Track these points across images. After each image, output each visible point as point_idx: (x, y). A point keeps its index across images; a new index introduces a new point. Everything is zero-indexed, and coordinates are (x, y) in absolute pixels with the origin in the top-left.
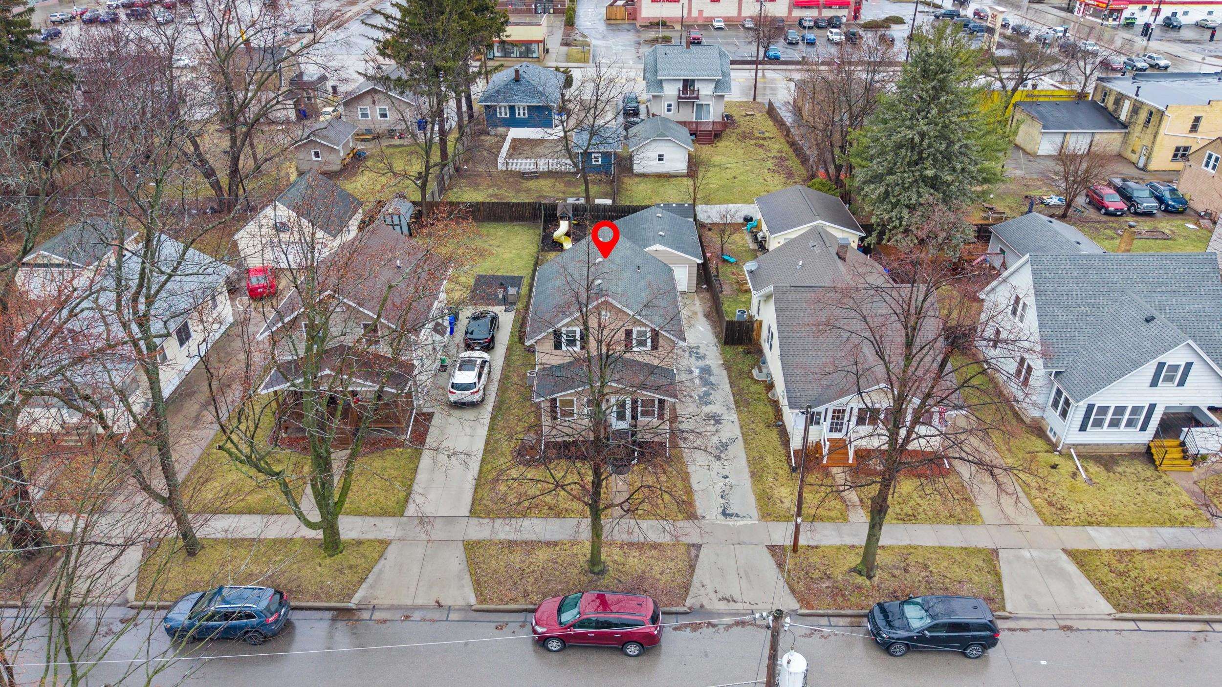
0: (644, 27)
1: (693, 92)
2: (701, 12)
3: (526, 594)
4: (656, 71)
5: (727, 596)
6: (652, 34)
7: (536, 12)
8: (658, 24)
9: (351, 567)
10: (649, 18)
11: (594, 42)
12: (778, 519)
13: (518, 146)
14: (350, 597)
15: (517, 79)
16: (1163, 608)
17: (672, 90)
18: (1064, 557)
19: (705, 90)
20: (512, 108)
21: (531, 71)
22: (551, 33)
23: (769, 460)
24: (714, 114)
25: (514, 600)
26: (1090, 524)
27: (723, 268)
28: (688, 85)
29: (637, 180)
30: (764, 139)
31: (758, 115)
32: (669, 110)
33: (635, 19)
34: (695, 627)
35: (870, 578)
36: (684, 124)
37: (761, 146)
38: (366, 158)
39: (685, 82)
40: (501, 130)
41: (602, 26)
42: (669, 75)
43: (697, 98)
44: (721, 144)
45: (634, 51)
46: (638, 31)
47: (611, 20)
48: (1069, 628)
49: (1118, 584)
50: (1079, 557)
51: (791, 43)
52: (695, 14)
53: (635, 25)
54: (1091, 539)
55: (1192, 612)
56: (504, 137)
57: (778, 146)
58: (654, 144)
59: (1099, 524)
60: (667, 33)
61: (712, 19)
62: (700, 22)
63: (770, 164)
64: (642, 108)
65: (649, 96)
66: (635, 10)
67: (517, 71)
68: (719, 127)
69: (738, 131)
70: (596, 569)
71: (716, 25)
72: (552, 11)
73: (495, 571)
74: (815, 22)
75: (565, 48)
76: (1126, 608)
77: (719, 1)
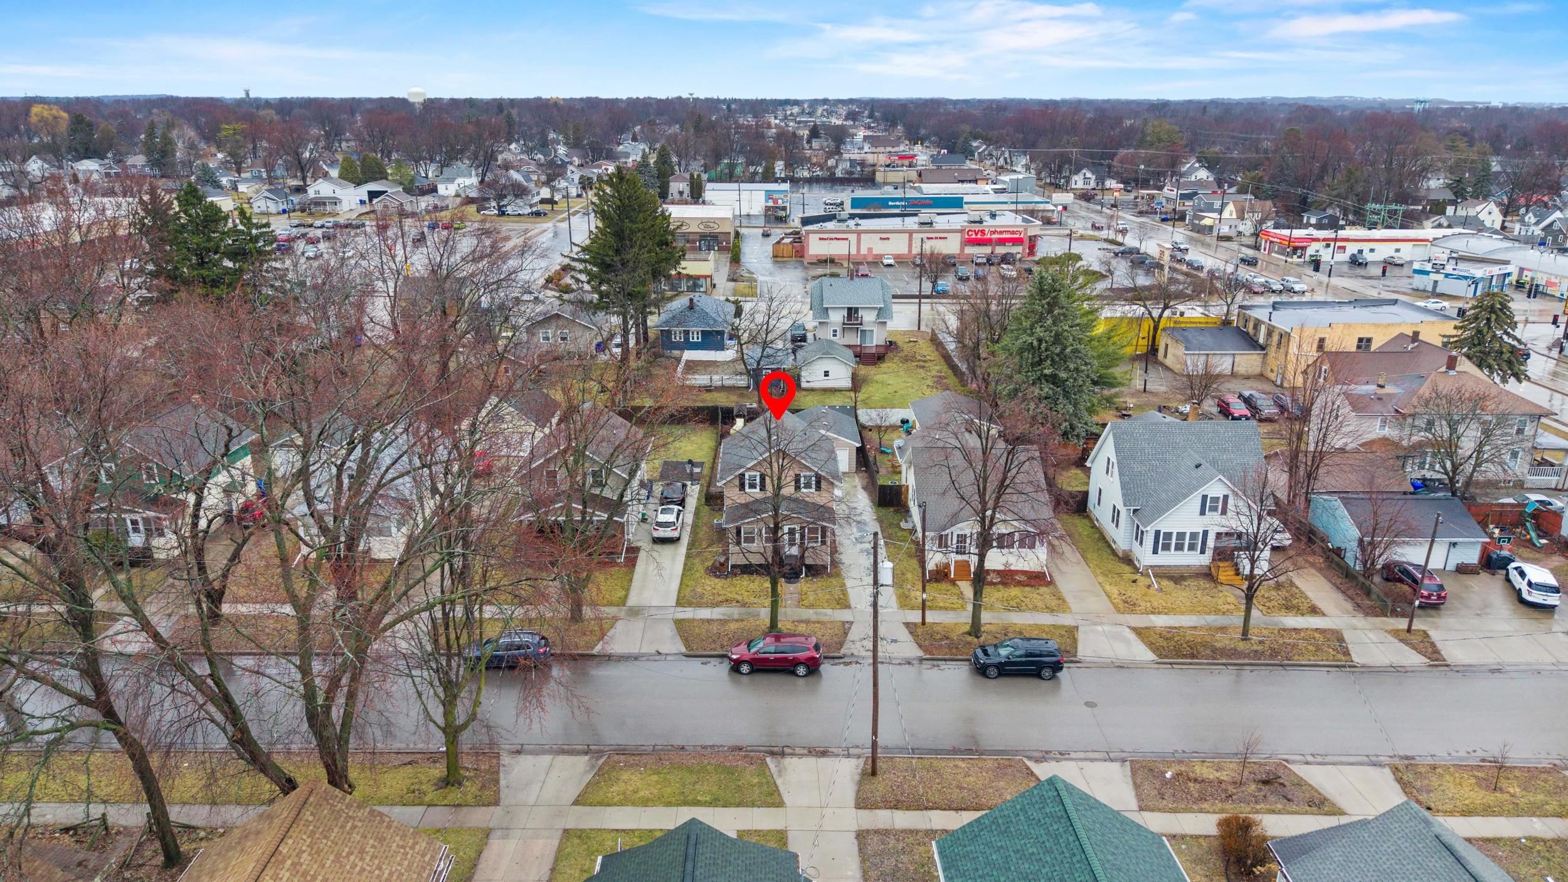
0: (811, 264)
1: (857, 319)
2: (870, 250)
3: (722, 647)
4: (822, 300)
6: (820, 271)
7: (700, 249)
8: (826, 261)
9: (591, 632)
10: (817, 256)
11: (761, 278)
12: (912, 608)
13: (692, 366)
14: (593, 648)
15: (691, 306)
16: (1193, 656)
17: (837, 318)
18: (1128, 630)
19: (868, 317)
20: (687, 333)
21: (703, 301)
22: (717, 269)
23: (909, 576)
24: (877, 339)
25: (715, 650)
26: (1153, 613)
27: (879, 457)
28: (852, 312)
29: (804, 393)
30: (925, 361)
31: (921, 342)
32: (835, 335)
33: (802, 256)
34: (846, 664)
35: (978, 637)
36: (849, 346)
37: (923, 367)
39: (850, 309)
40: (676, 353)
41: (768, 264)
42: (834, 303)
43: (861, 324)
44: (884, 366)
45: (801, 286)
46: (806, 268)
47: (778, 258)
48: (1122, 667)
49: (1165, 644)
50: (1138, 632)
51: (961, 279)
52: (864, 251)
53: (802, 262)
54: (1151, 621)
55: (1214, 658)
56: (678, 360)
57: (938, 367)
58: (820, 362)
59: (1159, 613)
60: (835, 270)
61: (882, 256)
62: (870, 259)
63: (929, 382)
64: (810, 336)
65: (816, 323)
66: (803, 247)
67: (691, 300)
68: (882, 350)
69: (902, 354)
70: (775, 631)
71: (886, 262)
72: (717, 248)
73: (699, 634)
74: (988, 260)
75: (732, 284)
76: (1166, 657)
77: (888, 239)
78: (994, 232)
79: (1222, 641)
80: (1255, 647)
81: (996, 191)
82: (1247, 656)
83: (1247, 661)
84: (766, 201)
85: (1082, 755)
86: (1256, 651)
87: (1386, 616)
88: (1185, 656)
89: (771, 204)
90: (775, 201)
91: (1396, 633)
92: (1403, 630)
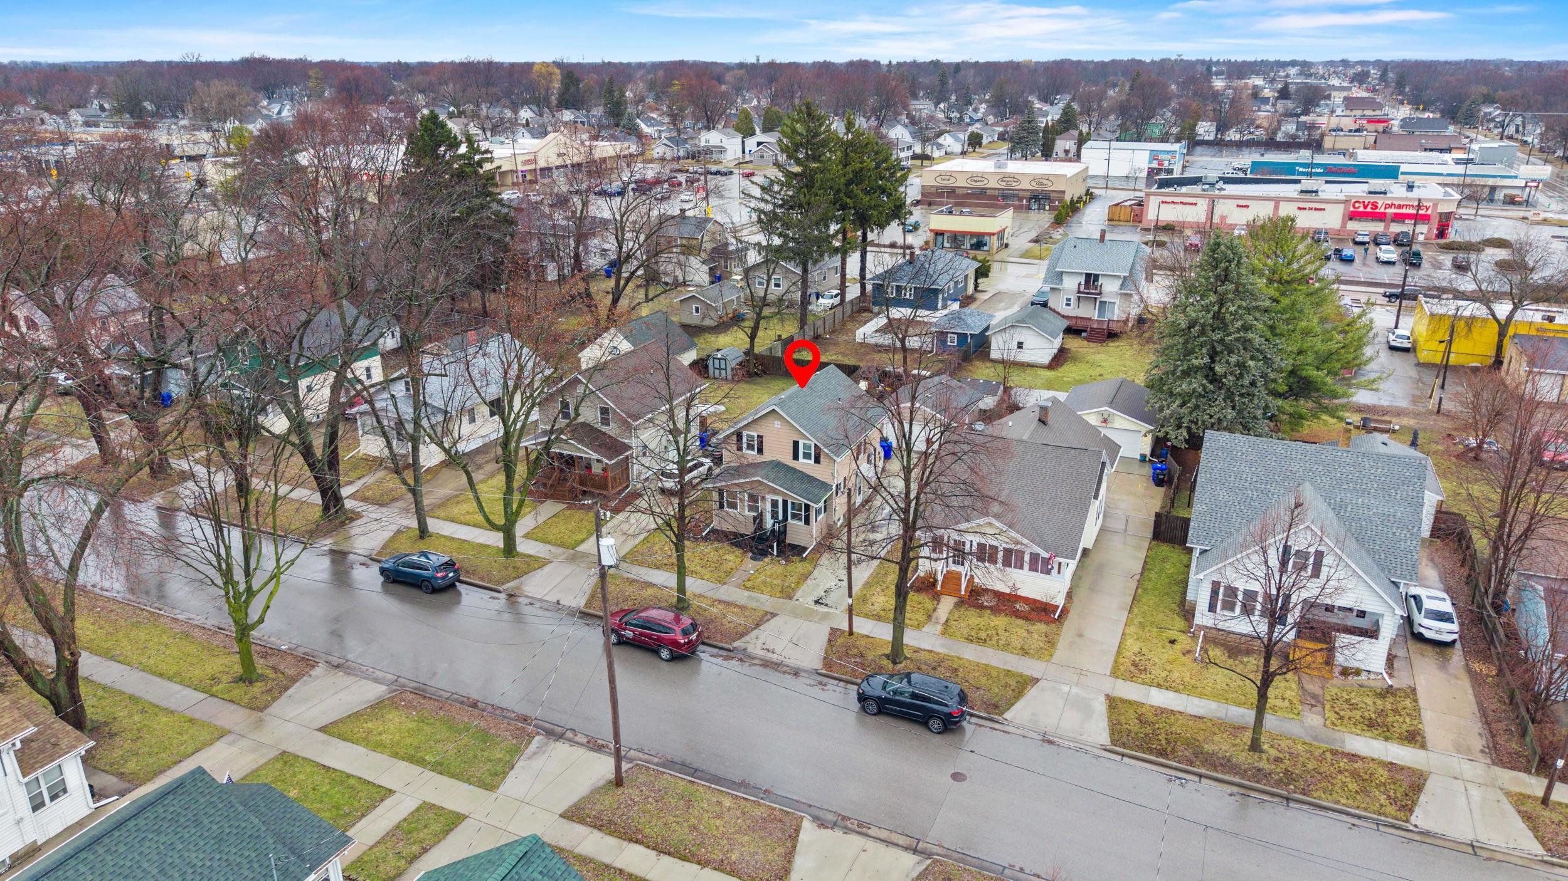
1: (1096, 287)
5: (771, 648)
6: (1147, 237)
7: (1029, 208)
9: (514, 567)
10: (1156, 221)
14: (503, 584)
15: (911, 261)
16: (1162, 753)
17: (1071, 284)
18: (1103, 699)
19: (1110, 287)
20: (898, 289)
22: (1029, 230)
26: (1159, 687)
28: (1091, 279)
29: (989, 365)
32: (1068, 305)
33: (1141, 221)
34: (727, 658)
35: (895, 663)
38: (743, 320)
39: (1088, 276)
42: (1071, 268)
43: (1100, 294)
44: (1113, 345)
47: (1113, 221)
48: (1051, 742)
49: (1137, 728)
50: (1115, 705)
52: (1216, 219)
53: (1136, 227)
55: (1191, 763)
58: (1013, 331)
59: (1168, 688)
61: (1235, 226)
66: (1143, 211)
67: (912, 253)
68: (1115, 327)
70: (680, 606)
72: (1047, 208)
76: (1124, 746)
77: (1247, 206)
78: (1390, 206)
79: (1220, 745)
80: (1263, 764)
81: (1458, 162)
82: (1243, 774)
83: (1237, 780)
84: (1150, 162)
85: (883, 834)
86: (1259, 770)
87: (1530, 773)
88: (1150, 751)
89: (1155, 165)
90: (1162, 163)
91: (1519, 800)
92: (1535, 798)
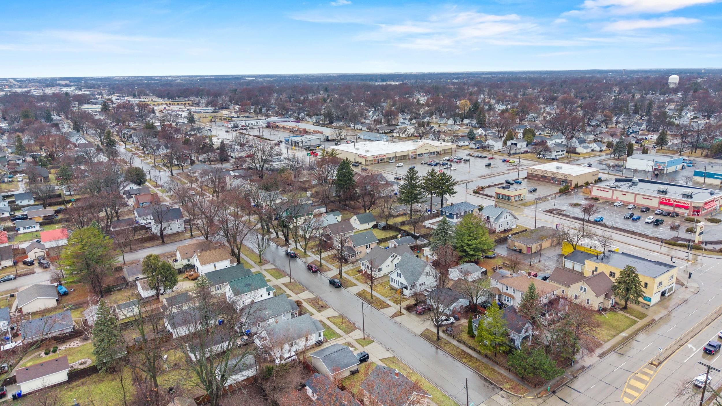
7: (561, 185)
8: (594, 198)
15: (452, 205)
21: (461, 204)
39: (487, 217)
47: (584, 194)
66: (591, 191)
77: (625, 195)
78: (675, 201)
90: (659, 167)
